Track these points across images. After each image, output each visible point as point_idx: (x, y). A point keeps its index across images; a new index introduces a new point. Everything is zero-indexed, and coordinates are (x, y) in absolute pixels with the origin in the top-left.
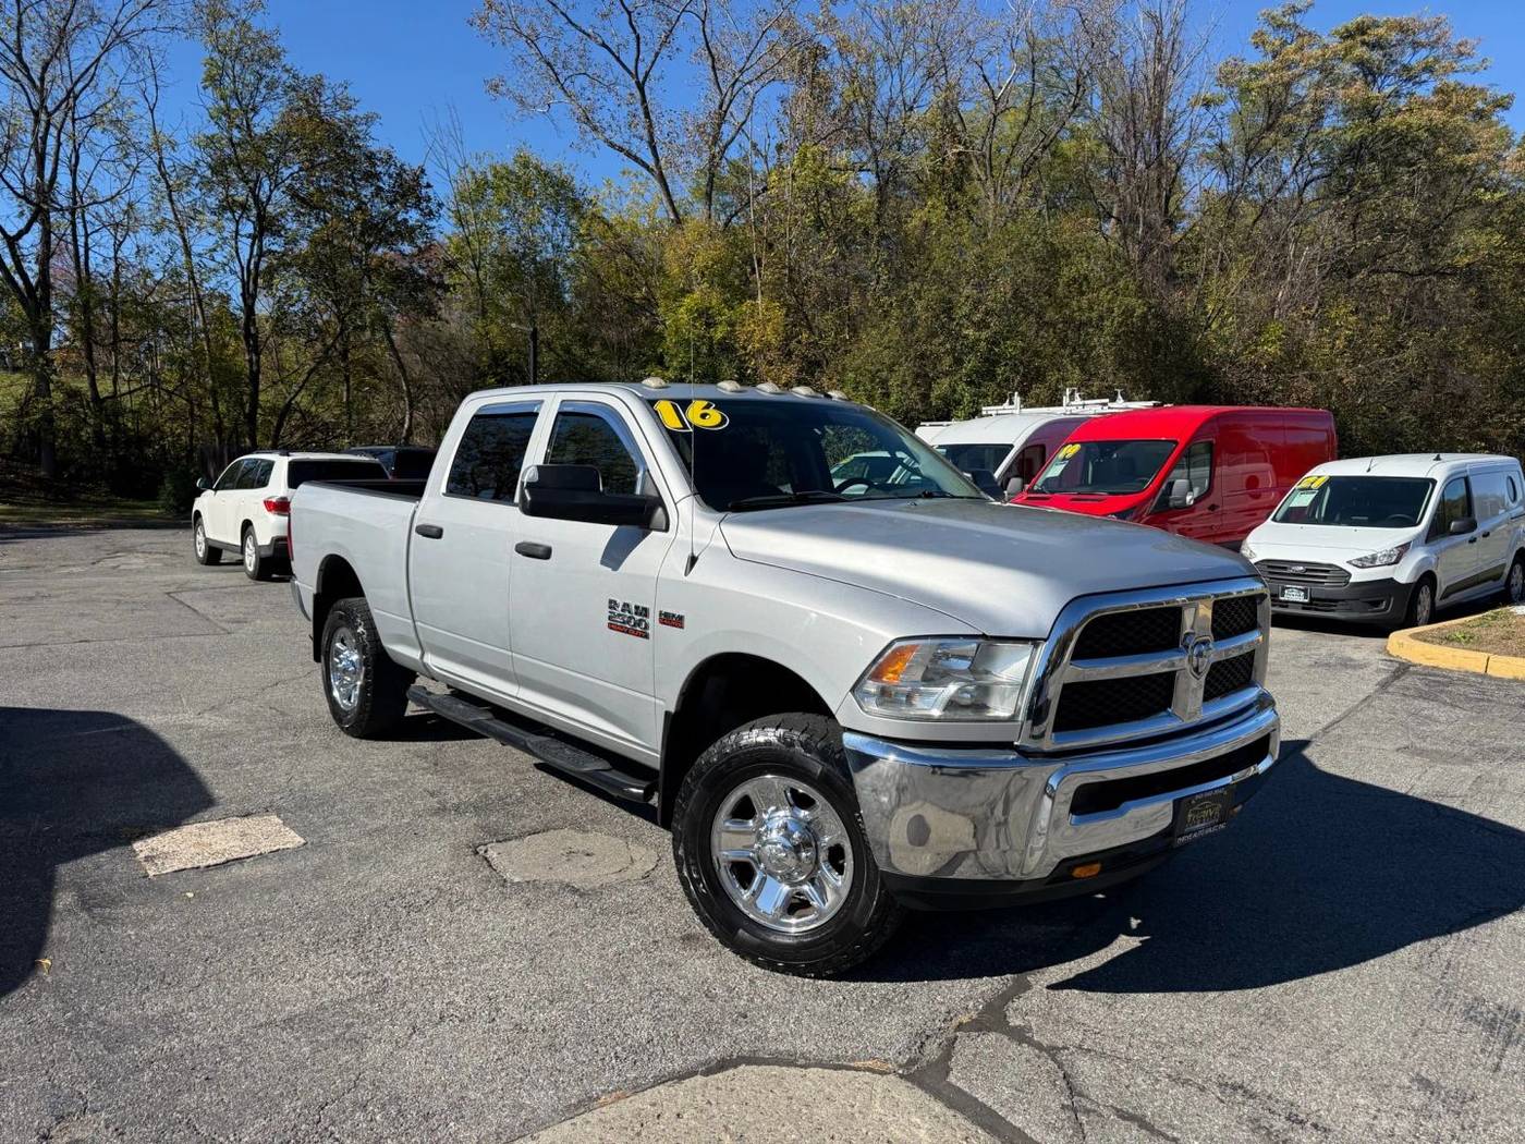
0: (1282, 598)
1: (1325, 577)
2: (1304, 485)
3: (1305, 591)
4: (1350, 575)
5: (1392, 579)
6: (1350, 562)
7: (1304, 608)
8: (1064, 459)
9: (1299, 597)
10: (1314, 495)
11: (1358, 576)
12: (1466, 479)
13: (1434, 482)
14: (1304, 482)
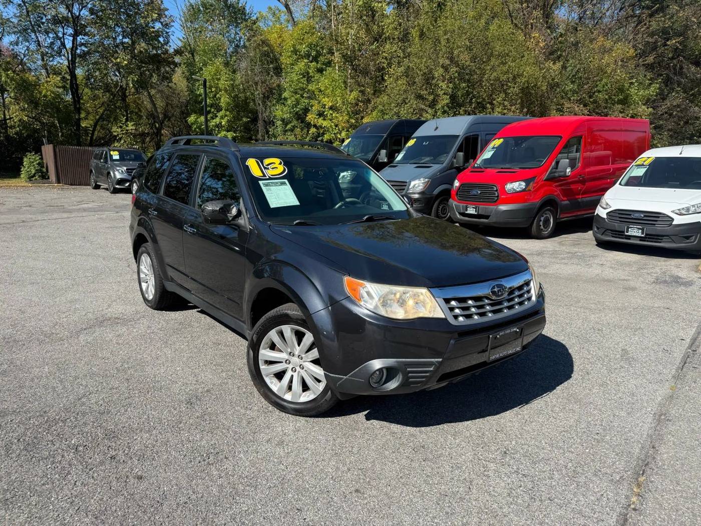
0: (626, 234)
1: (656, 221)
2: (638, 163)
3: (643, 230)
4: (673, 220)
6: (673, 212)
7: (640, 240)
8: (493, 148)
9: (639, 233)
10: (646, 169)
11: (678, 220)
14: (639, 161)
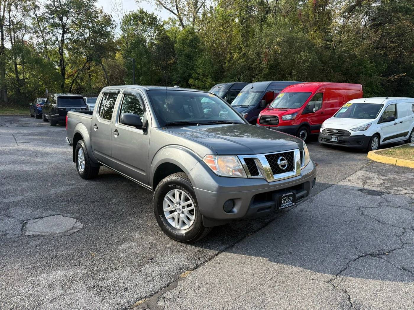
0: (331, 140)
1: (343, 134)
2: (345, 106)
3: (337, 138)
4: (350, 133)
5: (364, 135)
6: (351, 130)
7: (337, 144)
9: (336, 140)
10: (347, 109)
11: (353, 134)
12: (396, 105)
13: (383, 105)
